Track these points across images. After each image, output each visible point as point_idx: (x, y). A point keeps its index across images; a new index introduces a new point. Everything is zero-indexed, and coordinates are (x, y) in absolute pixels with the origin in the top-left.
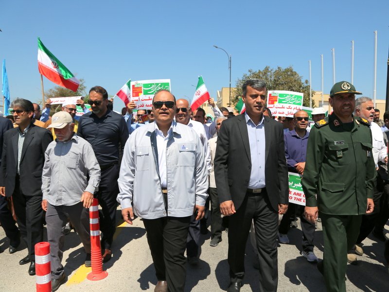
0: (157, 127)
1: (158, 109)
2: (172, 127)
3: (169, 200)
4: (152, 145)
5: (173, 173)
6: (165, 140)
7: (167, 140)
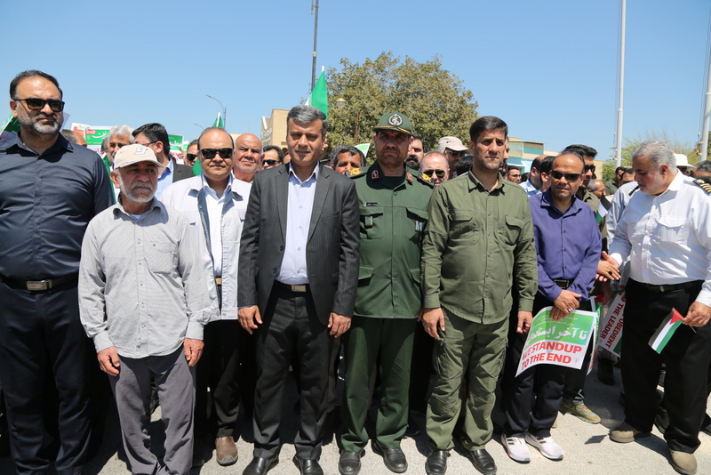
0: (206, 184)
1: (208, 160)
2: (230, 184)
3: (223, 294)
4: (200, 210)
5: (231, 252)
6: (219, 203)
7: (223, 204)
